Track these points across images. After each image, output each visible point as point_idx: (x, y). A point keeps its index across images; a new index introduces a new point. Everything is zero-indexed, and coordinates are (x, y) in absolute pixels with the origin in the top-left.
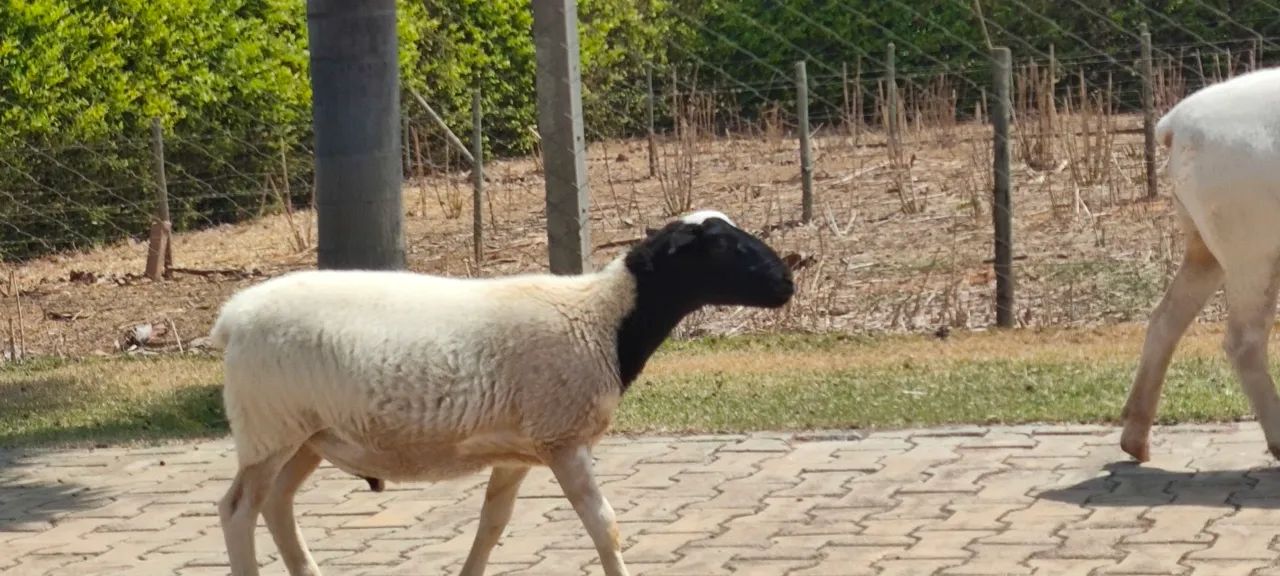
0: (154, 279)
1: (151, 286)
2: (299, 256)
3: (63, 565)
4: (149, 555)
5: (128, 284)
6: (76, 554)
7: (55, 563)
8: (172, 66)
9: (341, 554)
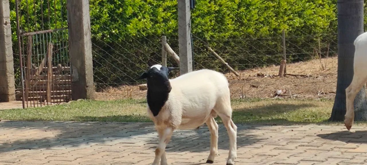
0: (281, 77)
1: (280, 79)
2: (323, 71)
3: (266, 158)
4: (291, 157)
5: (273, 78)
6: (269, 155)
7: (263, 157)
8: (288, 16)
9: (346, 159)
